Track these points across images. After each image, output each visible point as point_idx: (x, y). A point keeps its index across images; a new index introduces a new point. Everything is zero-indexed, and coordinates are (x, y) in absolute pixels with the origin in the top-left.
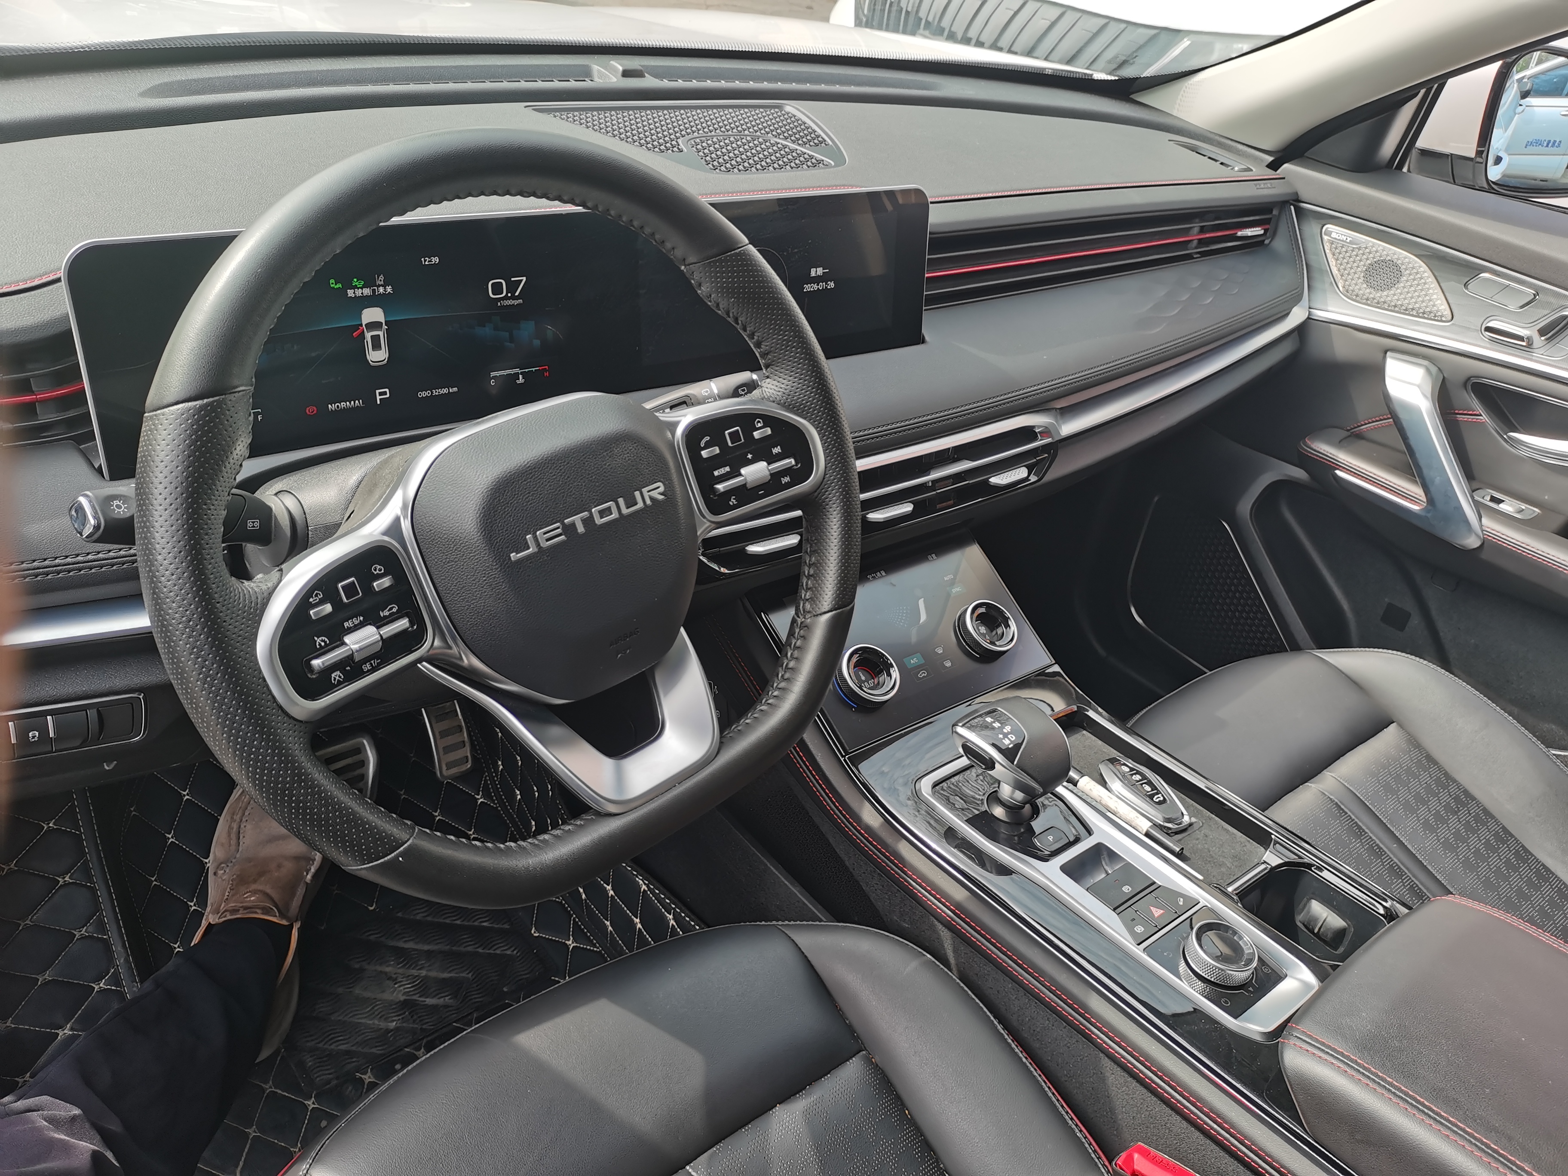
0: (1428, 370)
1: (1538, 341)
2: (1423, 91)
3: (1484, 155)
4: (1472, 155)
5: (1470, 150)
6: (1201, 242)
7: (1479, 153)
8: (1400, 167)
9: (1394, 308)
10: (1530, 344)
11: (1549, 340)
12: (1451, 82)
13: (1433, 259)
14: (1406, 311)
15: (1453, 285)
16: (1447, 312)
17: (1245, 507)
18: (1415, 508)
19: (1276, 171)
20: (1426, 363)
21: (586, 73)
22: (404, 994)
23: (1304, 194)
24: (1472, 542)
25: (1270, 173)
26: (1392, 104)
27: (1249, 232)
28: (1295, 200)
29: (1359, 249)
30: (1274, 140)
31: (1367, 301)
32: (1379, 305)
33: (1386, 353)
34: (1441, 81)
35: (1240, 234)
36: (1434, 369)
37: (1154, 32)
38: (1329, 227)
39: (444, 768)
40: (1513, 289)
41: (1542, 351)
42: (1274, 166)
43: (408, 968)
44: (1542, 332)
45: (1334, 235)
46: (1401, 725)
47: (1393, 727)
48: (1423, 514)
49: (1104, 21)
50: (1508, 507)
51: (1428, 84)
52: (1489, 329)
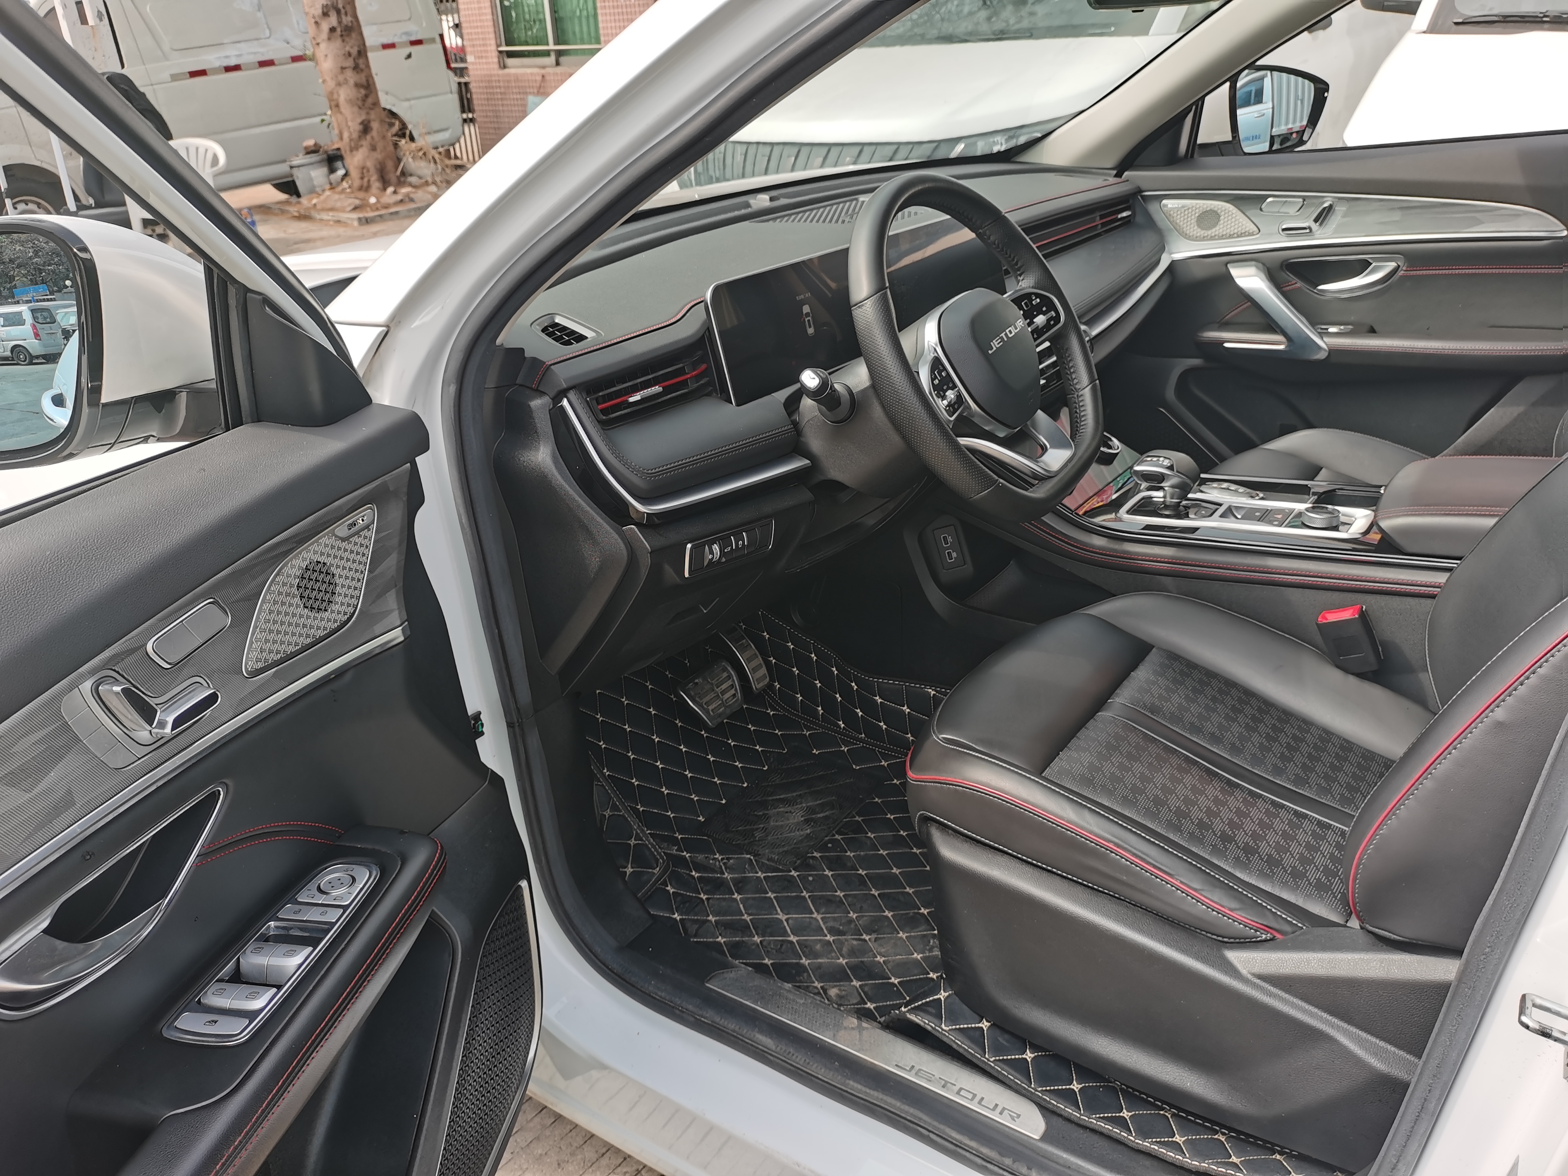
0: (1257, 268)
1: (1315, 227)
2: (1194, 108)
3: (1237, 138)
4: (1230, 139)
5: (1228, 137)
6: (1103, 225)
7: (1234, 137)
8: (1192, 156)
9: (1222, 237)
10: (1310, 228)
11: (1321, 225)
12: (1207, 99)
13: (1235, 200)
14: (1231, 236)
15: (1253, 212)
16: (1256, 229)
17: (1170, 394)
18: (1282, 347)
19: (1121, 177)
20: (1253, 263)
21: (748, 205)
22: (802, 817)
23: (1143, 187)
24: (1322, 356)
25: (1118, 180)
26: (1179, 119)
27: (1124, 214)
28: (1140, 191)
29: (1188, 209)
30: (1112, 160)
31: (1204, 239)
32: (1212, 238)
33: (1226, 265)
34: (1202, 99)
35: (1119, 216)
36: (1260, 265)
37: (935, 144)
38: (1164, 202)
39: (756, 683)
40: (1290, 202)
41: (1319, 232)
42: (1119, 175)
43: (793, 805)
44: (1316, 221)
45: (1170, 206)
46: (1327, 468)
47: (1323, 470)
48: (1288, 349)
49: (895, 147)
50: (1333, 329)
51: (1196, 103)
52: (1284, 230)
